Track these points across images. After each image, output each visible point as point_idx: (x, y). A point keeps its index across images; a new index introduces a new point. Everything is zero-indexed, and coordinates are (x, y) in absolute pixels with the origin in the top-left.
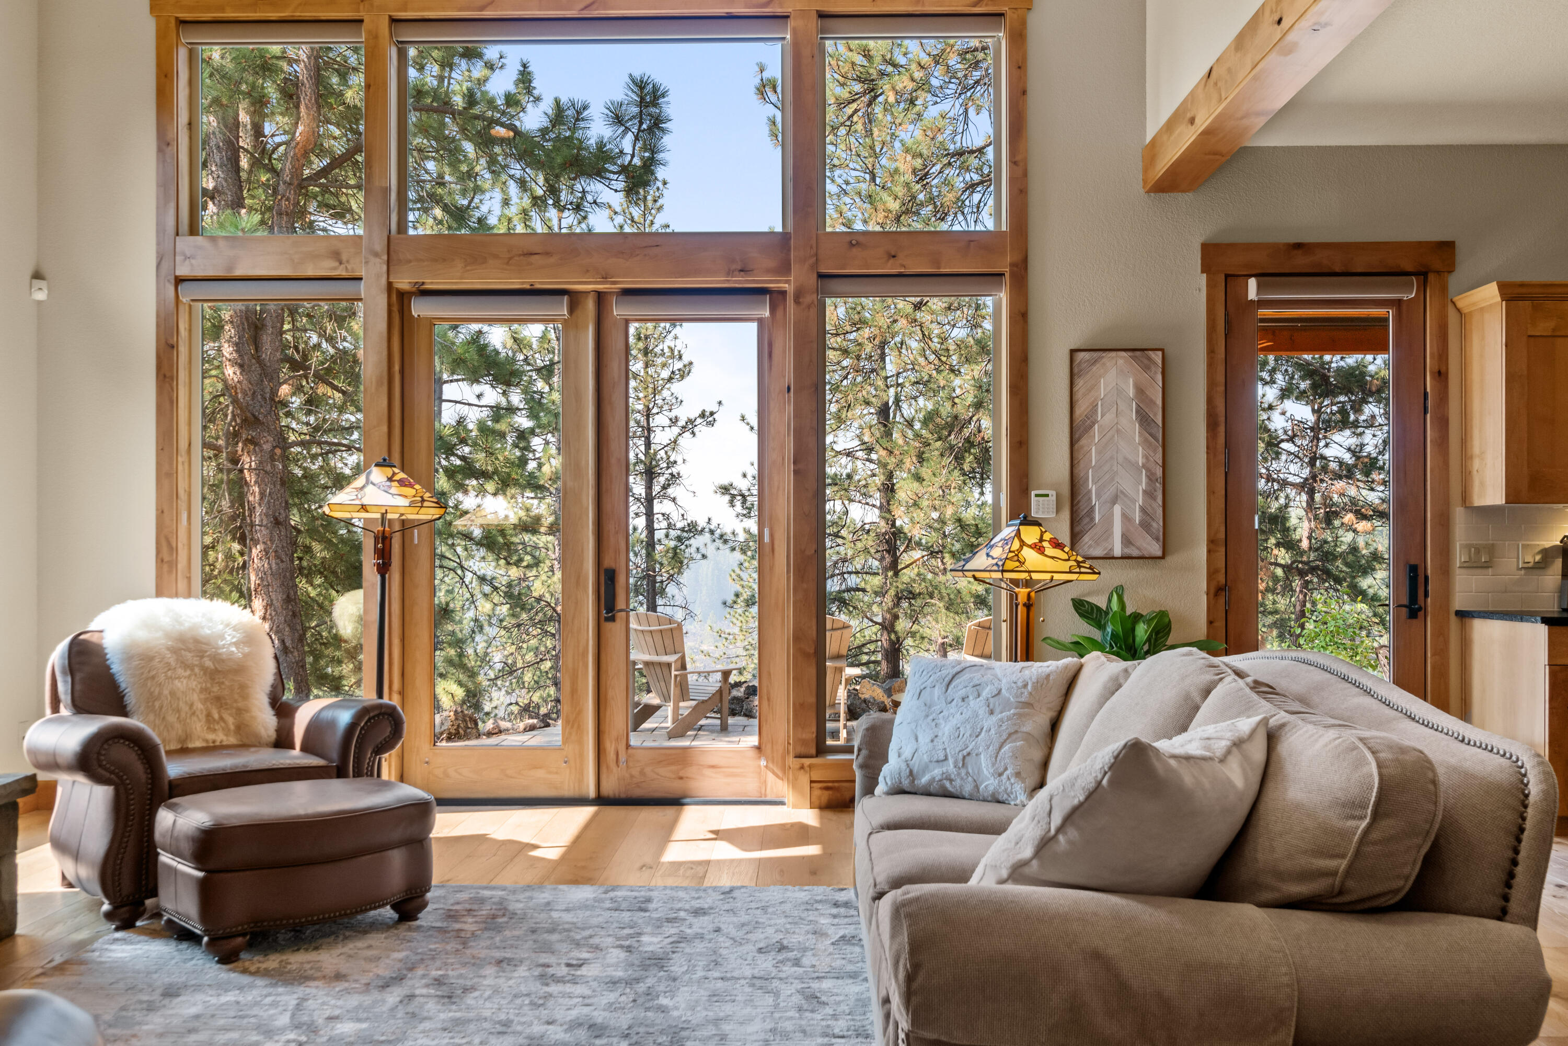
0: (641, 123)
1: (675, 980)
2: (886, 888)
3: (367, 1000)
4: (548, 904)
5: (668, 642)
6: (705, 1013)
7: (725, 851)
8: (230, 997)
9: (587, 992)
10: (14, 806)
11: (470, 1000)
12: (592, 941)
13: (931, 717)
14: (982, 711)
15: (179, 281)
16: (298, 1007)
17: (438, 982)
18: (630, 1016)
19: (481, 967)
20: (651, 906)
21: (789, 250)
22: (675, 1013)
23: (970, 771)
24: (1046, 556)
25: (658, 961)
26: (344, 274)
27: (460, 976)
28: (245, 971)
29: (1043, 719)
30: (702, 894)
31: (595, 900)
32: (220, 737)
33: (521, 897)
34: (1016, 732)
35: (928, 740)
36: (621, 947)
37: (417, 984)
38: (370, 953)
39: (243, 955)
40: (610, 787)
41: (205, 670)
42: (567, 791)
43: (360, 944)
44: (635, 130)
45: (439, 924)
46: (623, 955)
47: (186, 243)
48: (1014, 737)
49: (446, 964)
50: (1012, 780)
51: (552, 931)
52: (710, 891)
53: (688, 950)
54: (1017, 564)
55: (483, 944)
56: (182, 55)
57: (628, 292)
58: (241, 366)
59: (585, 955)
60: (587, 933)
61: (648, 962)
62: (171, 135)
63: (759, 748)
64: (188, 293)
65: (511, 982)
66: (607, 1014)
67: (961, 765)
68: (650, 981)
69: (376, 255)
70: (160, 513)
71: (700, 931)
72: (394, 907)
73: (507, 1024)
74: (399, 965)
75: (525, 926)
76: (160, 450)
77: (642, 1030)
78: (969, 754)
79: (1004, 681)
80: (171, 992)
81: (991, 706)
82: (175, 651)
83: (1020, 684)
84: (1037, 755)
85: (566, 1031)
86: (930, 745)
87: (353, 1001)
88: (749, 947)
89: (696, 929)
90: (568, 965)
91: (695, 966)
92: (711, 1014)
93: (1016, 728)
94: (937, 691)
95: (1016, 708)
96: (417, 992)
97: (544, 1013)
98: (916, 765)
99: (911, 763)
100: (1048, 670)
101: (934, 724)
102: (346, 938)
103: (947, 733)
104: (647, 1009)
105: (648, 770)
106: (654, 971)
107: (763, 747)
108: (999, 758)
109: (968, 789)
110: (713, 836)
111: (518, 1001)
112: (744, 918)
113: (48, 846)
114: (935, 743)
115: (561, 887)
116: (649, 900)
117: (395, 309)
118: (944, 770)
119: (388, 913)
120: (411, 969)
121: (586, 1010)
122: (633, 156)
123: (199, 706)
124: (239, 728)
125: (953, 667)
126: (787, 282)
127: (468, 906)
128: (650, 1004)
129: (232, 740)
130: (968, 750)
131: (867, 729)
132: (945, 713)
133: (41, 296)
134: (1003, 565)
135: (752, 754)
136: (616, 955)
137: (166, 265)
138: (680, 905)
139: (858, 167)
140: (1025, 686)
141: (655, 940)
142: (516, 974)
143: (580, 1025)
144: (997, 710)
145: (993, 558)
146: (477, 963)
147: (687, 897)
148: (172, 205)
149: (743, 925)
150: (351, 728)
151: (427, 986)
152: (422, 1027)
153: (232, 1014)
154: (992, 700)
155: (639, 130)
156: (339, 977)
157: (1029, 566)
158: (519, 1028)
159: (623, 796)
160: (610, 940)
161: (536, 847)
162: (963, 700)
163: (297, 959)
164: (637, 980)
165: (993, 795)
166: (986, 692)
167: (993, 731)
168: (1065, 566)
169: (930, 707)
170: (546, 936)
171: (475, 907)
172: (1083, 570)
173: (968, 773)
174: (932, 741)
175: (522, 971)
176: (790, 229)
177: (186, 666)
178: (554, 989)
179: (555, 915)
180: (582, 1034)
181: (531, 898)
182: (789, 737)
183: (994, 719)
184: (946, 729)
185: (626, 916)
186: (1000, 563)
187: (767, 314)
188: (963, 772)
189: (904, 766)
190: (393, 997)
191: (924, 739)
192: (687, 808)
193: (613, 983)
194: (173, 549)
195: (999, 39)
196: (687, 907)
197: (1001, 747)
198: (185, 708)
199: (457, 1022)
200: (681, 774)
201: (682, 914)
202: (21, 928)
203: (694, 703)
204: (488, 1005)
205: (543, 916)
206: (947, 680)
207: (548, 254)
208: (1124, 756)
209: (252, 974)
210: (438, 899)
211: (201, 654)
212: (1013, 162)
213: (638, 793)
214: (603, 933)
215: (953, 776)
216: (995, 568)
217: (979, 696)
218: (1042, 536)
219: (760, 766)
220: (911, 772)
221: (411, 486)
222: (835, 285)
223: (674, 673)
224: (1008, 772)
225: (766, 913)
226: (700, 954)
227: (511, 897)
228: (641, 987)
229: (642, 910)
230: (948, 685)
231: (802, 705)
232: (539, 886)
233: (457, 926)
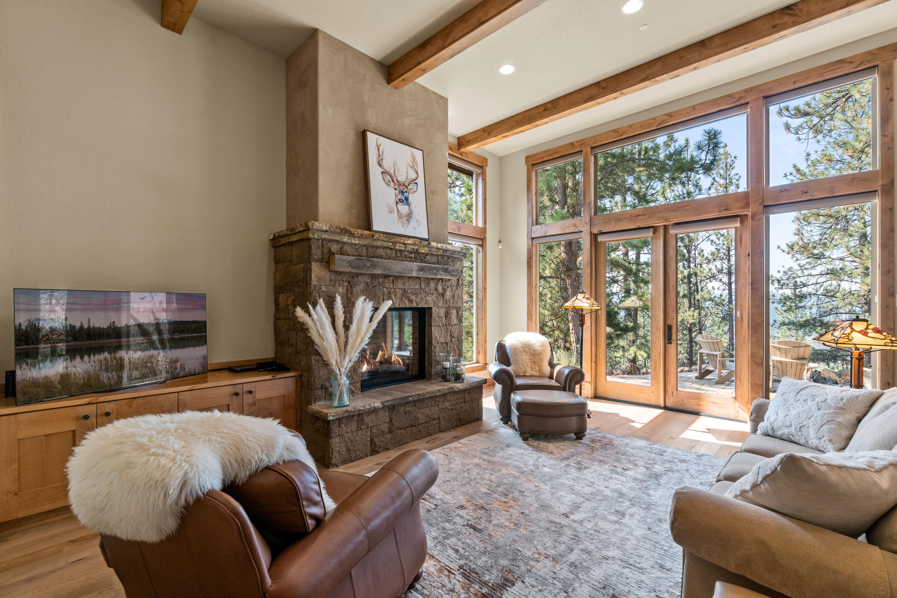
0: (709, 147)
1: (659, 485)
2: (722, 478)
3: (555, 462)
4: (627, 444)
5: (716, 346)
6: (664, 501)
7: (710, 438)
8: (521, 451)
9: (625, 480)
10: (482, 387)
11: (585, 472)
12: (636, 462)
13: (786, 406)
14: (814, 408)
15: (533, 239)
16: (537, 460)
17: (579, 463)
18: (636, 493)
19: (594, 461)
20: (665, 454)
21: (749, 198)
22: (653, 498)
23: (803, 434)
24: (869, 337)
25: (657, 476)
26: (577, 231)
27: (586, 463)
28: (528, 444)
29: (851, 417)
30: (688, 454)
31: (644, 446)
32: (534, 373)
33: (619, 439)
34: (833, 420)
35: (783, 416)
36: (645, 467)
37: (572, 462)
38: (563, 447)
39: (530, 439)
40: (669, 404)
41: (531, 353)
42: (653, 402)
43: (562, 444)
44: (706, 150)
45: (588, 443)
46: (644, 470)
47: (535, 228)
48: (831, 422)
49: (584, 457)
50: (827, 443)
51: (623, 455)
52: (693, 454)
53: (670, 475)
54: (848, 340)
55: (598, 453)
56: (534, 173)
57: (676, 224)
58: (566, 253)
59: (631, 467)
60: (635, 458)
61: (652, 475)
62: (530, 198)
63: (735, 398)
64: (535, 242)
65: (601, 470)
66: (628, 490)
67: (798, 430)
68: (649, 483)
69: (587, 223)
70: (528, 305)
71: (680, 469)
72: (575, 434)
73: (593, 483)
74: (570, 454)
75: (615, 450)
76: (528, 287)
77: (637, 500)
78: (803, 426)
79: (829, 395)
80: (508, 446)
81: (820, 406)
82: (523, 347)
83: (839, 398)
84: (845, 433)
85: (610, 492)
86: (784, 418)
87: (552, 462)
88: (698, 481)
89: (678, 468)
90: (623, 468)
91: (670, 482)
92: (667, 502)
93: (832, 419)
94: (791, 395)
95: (834, 409)
96: (571, 464)
97: (606, 483)
98: (775, 426)
99: (773, 424)
100: (858, 394)
101: (787, 409)
102: (559, 441)
103: (793, 414)
104: (643, 493)
105: (685, 400)
106: (653, 479)
107: (737, 398)
108: (820, 431)
109: (802, 441)
110: (707, 431)
111: (600, 477)
112: (701, 468)
113: (492, 397)
114: (786, 418)
115: (635, 439)
116: (665, 452)
117: (593, 240)
118: (790, 431)
119: (573, 436)
120: (572, 456)
121: (621, 486)
122: (706, 160)
123: (529, 363)
124: (540, 371)
125: (803, 385)
126: (749, 211)
127: (600, 439)
128: (645, 491)
129: (537, 374)
130: (803, 424)
131: (756, 405)
132: (794, 405)
133: (500, 247)
134: (837, 340)
135: (733, 400)
136: (642, 469)
137: (529, 235)
138: (676, 456)
139: (846, 127)
140: (842, 399)
141: (660, 467)
142: (604, 467)
143: (616, 491)
144: (823, 408)
145: (834, 336)
146: (593, 460)
147: (681, 454)
148: (531, 217)
149: (699, 471)
150: (568, 375)
151: (575, 463)
152: (567, 476)
153: (520, 456)
154: (820, 404)
155: (708, 150)
156: (551, 453)
157: (855, 341)
158: (596, 486)
159: (675, 408)
160: (643, 463)
161: (633, 422)
162: (805, 401)
163: (543, 444)
164: (645, 481)
165: (816, 447)
166: (818, 400)
167: (818, 418)
168: (883, 342)
169: (786, 402)
170: (620, 456)
171: (602, 440)
172: (894, 345)
173: (802, 434)
174: (785, 417)
175: (606, 466)
176: (749, 190)
177: (526, 352)
178: (614, 476)
179: (627, 449)
180: (616, 494)
181: (622, 441)
182: (749, 396)
183: (820, 412)
184: (793, 413)
185: (653, 455)
186: (836, 339)
187: (738, 225)
188: (800, 433)
189: (769, 425)
190: (563, 464)
191: (781, 415)
192: (701, 417)
193: (636, 479)
194: (531, 315)
195: (875, 77)
196: (679, 458)
197: (822, 426)
198: (525, 364)
199: (578, 477)
200: (699, 403)
201: (676, 460)
202: (484, 418)
203: (729, 371)
204: (590, 475)
205: (623, 448)
206: (798, 390)
207: (644, 215)
208: (785, 460)
209: (530, 446)
210: (589, 434)
211: (530, 349)
212: (884, 135)
213: (681, 407)
214: (641, 460)
215: (794, 434)
216: (833, 341)
217: (814, 400)
218: (867, 326)
219: (735, 406)
220: (773, 428)
221: (590, 299)
222: (773, 209)
223: (718, 359)
224: (825, 438)
225: (712, 468)
226: (675, 478)
227: (615, 439)
228: (645, 484)
229: (660, 455)
230: (798, 393)
231: (755, 384)
232: (628, 436)
233: (593, 445)
